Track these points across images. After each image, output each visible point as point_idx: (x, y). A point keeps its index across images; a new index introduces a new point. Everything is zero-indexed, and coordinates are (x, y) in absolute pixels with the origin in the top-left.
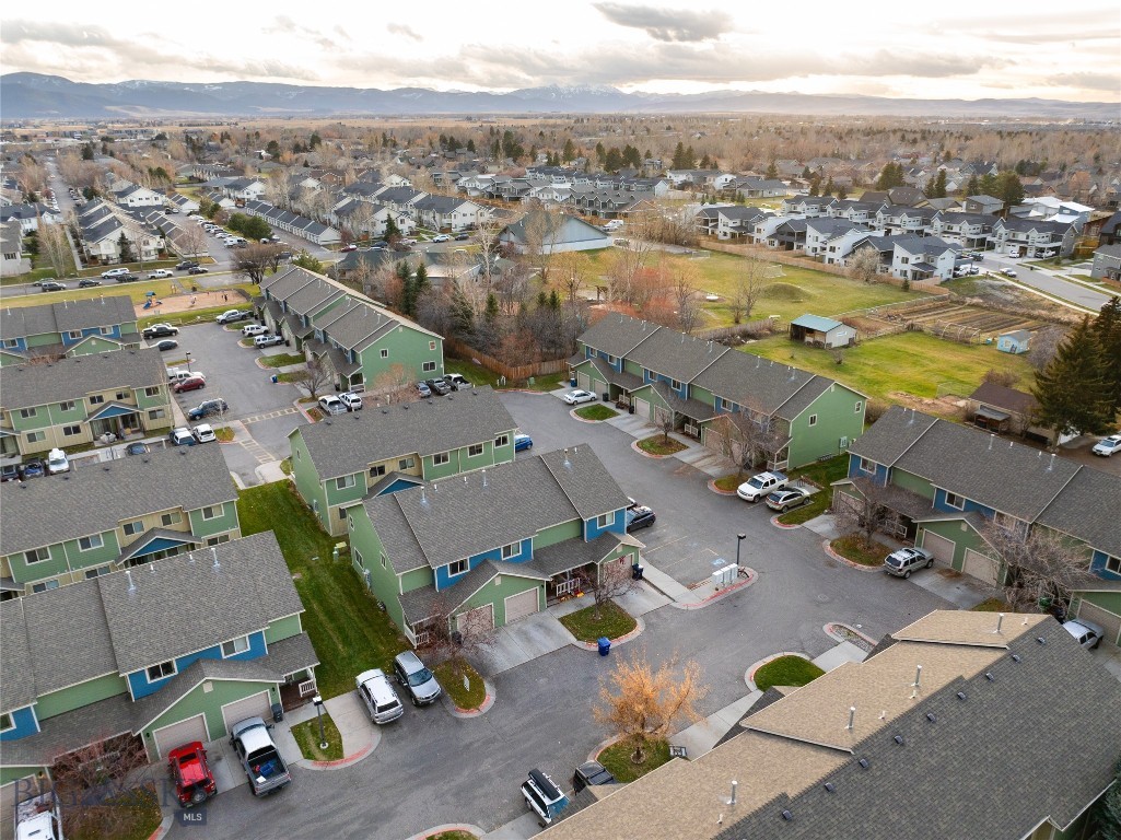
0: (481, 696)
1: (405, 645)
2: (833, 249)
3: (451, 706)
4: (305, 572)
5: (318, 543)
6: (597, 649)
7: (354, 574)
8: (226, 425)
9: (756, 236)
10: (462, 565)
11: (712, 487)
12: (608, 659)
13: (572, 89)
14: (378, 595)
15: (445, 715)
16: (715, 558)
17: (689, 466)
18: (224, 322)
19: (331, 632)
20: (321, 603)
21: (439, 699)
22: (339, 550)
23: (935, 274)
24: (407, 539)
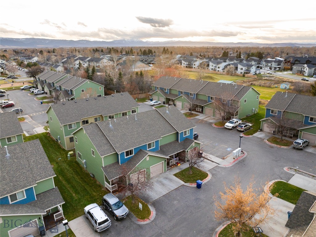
0: (149, 213)
1: (105, 192)
2: (219, 68)
3: (135, 219)
4: (55, 164)
5: (60, 153)
6: (196, 186)
7: (78, 164)
8: (22, 117)
9: (194, 66)
10: (131, 152)
11: (214, 126)
12: (201, 190)
13: (129, 40)
14: (90, 171)
15: (132, 223)
16: (227, 148)
17: (202, 120)
18: (23, 89)
19: (69, 189)
20: (63, 176)
21: (128, 215)
22: (70, 154)
23: (251, 72)
24: (105, 141)
